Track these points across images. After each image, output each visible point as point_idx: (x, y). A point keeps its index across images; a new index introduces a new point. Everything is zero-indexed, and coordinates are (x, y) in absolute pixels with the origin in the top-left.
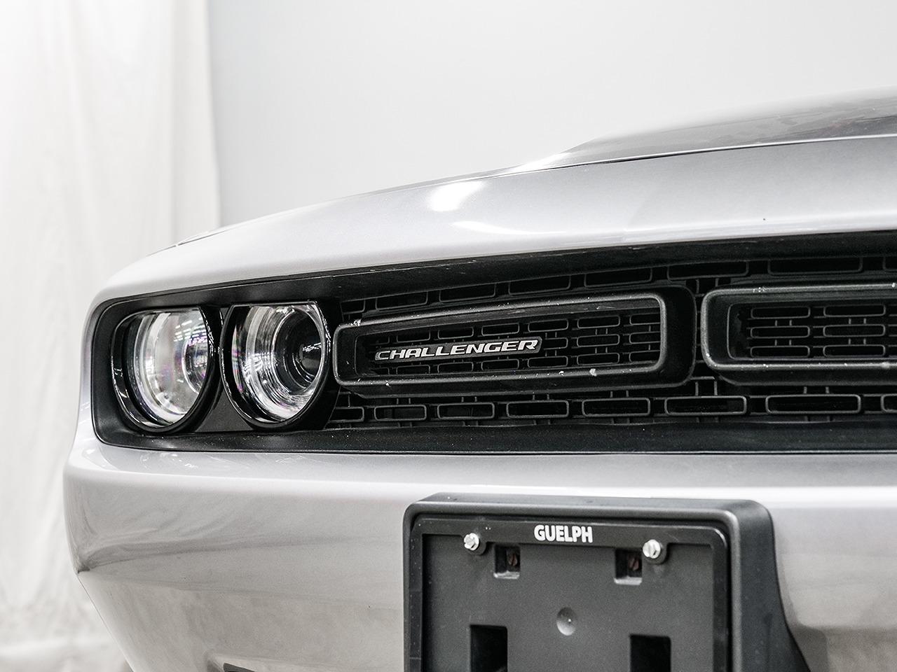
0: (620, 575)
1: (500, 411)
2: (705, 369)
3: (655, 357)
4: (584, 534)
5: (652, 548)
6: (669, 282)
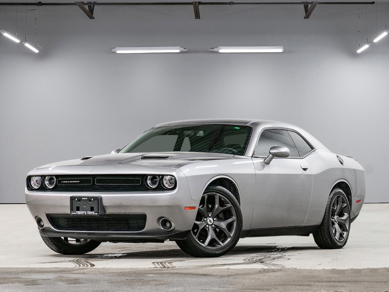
0: (90, 202)
1: (75, 188)
2: (95, 184)
3: (91, 183)
4: (86, 198)
5: (92, 200)
6: (92, 177)
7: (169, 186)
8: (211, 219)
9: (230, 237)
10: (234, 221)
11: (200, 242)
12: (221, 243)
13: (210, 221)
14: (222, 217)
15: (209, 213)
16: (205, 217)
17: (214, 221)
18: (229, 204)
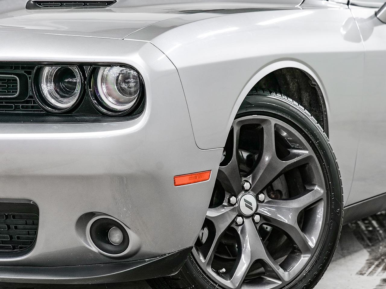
7: (119, 102)
8: (250, 198)
9: (307, 249)
10: (320, 200)
11: (218, 274)
12: (280, 271)
13: (248, 205)
14: (281, 190)
15: (244, 179)
16: (234, 191)
17: (260, 202)
18: (305, 149)
